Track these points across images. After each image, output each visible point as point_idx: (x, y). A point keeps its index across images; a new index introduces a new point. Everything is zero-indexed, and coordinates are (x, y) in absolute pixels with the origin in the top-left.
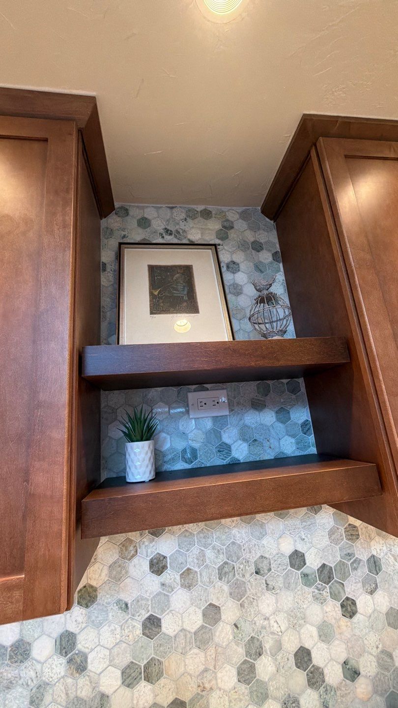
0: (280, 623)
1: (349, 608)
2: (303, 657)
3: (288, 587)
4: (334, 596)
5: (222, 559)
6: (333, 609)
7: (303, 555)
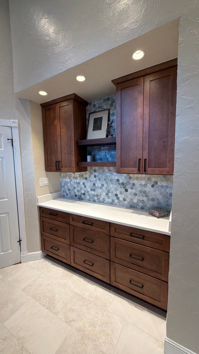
0: (113, 189)
1: (126, 190)
2: (116, 195)
3: (115, 184)
4: (124, 188)
5: (105, 177)
6: (123, 190)
7: (119, 180)
